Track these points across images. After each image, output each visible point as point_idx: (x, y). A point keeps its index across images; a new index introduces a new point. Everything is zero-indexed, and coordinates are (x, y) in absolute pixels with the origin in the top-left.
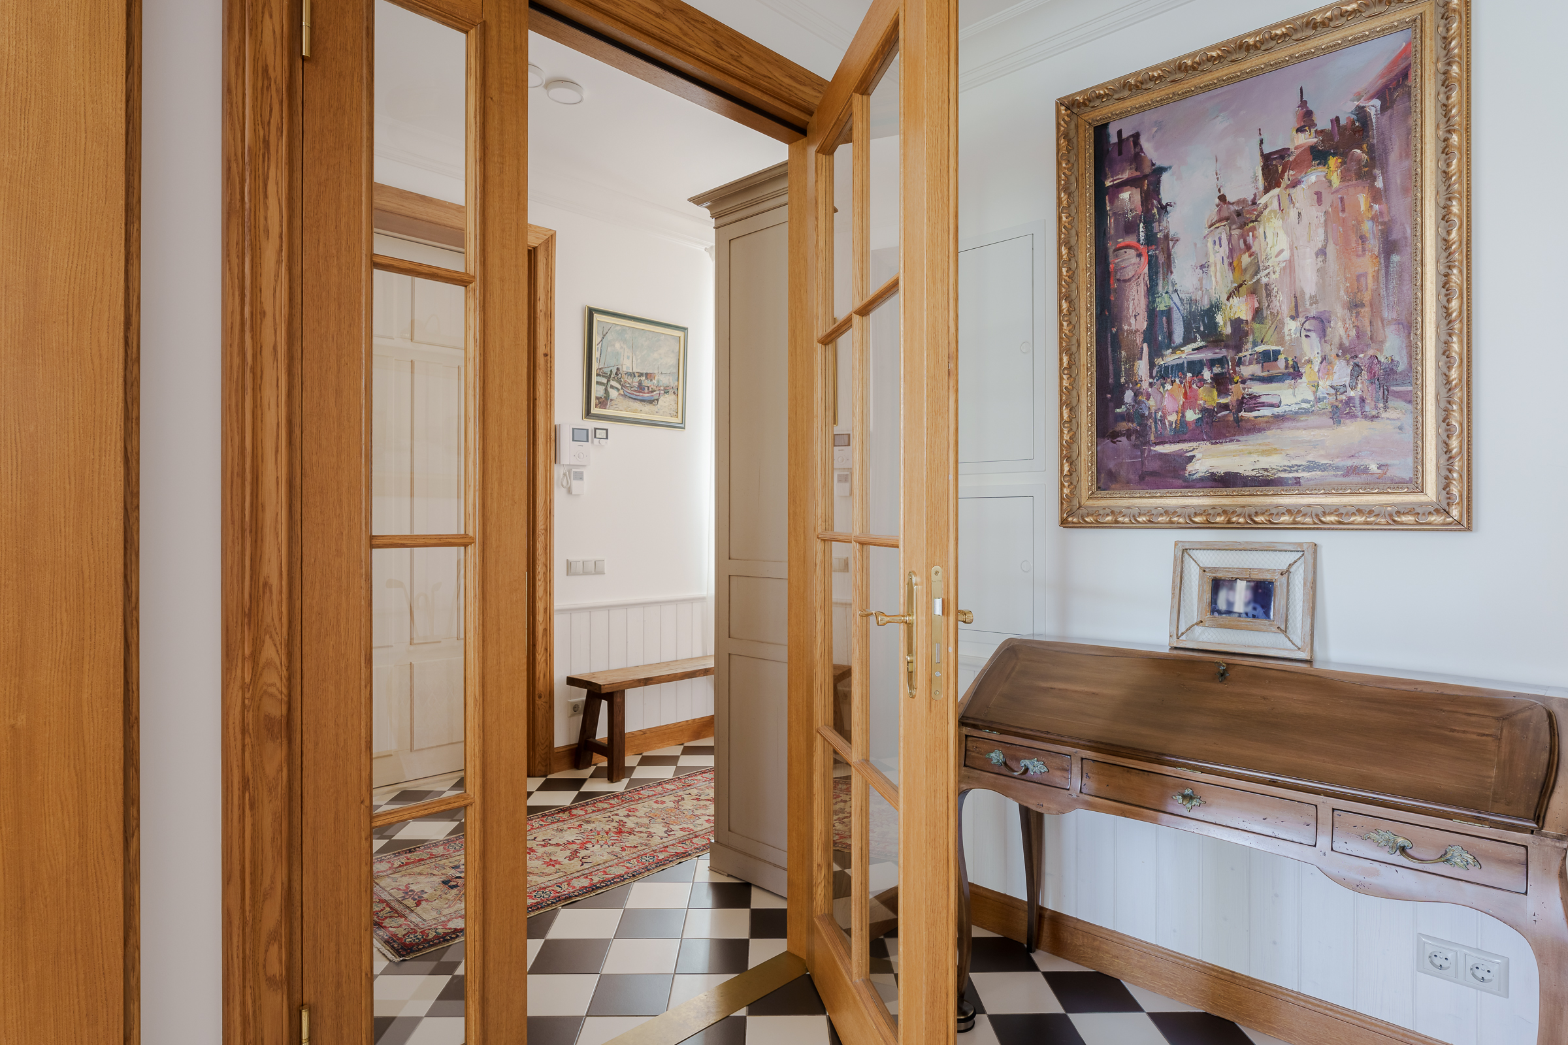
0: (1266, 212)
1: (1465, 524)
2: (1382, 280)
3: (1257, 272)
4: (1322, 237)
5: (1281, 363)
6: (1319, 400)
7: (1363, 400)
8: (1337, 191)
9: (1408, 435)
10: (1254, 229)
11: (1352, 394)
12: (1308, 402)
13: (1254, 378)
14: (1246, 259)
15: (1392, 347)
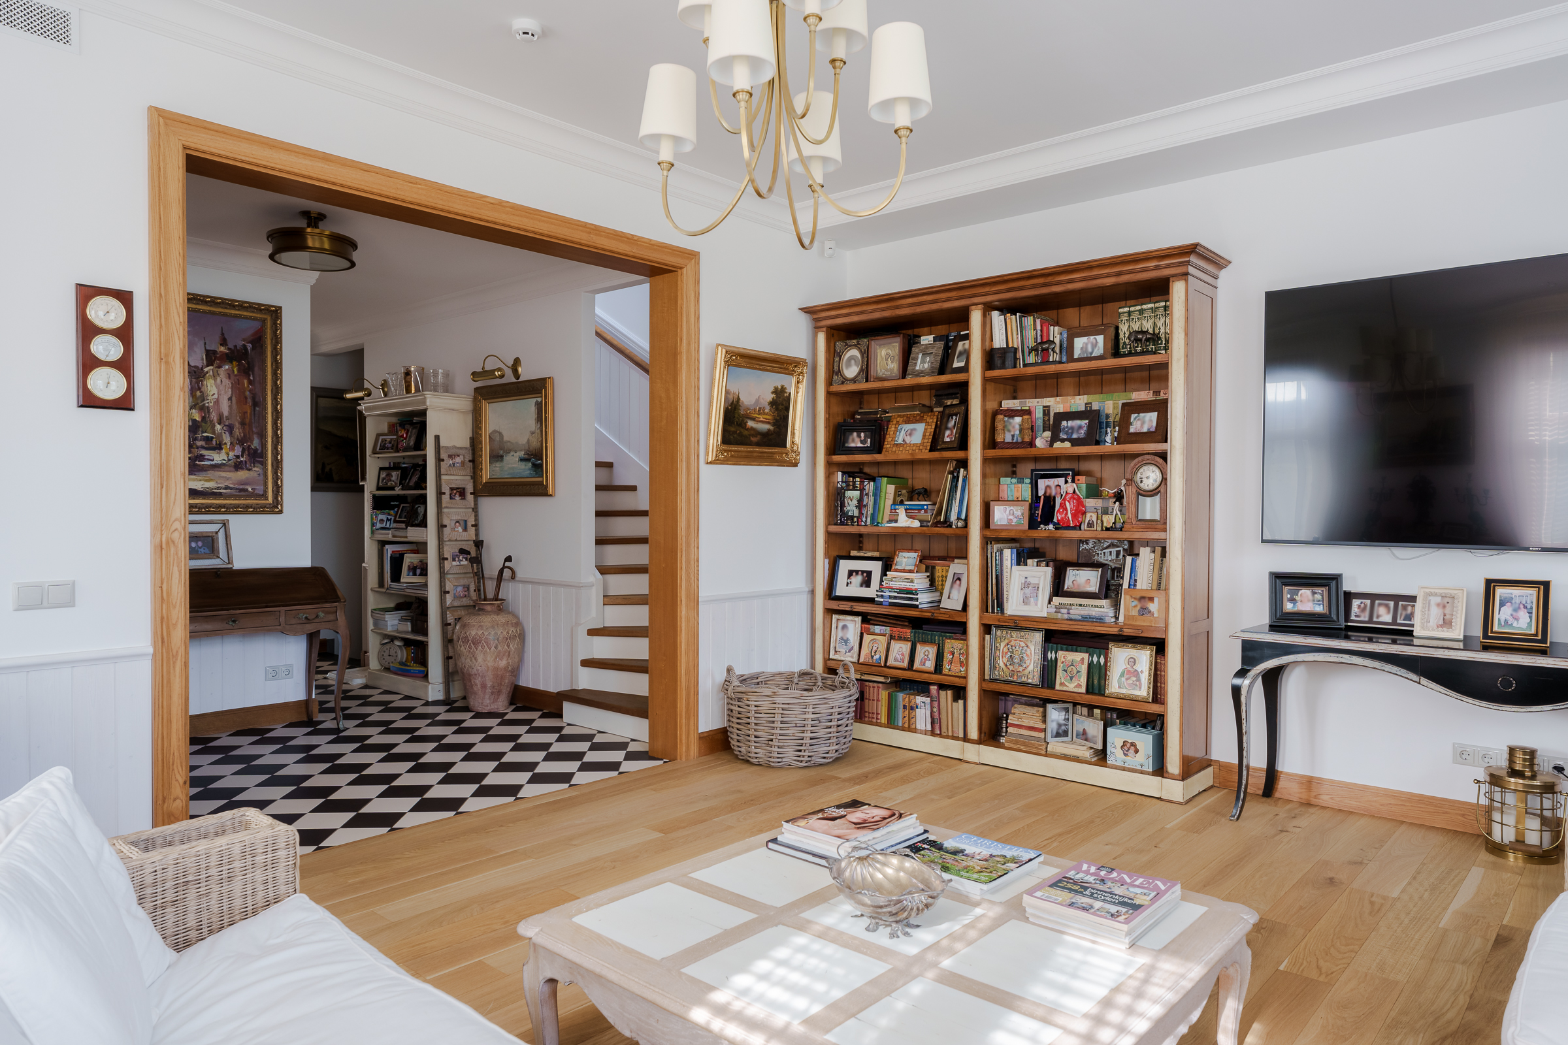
0: (208, 375)
1: (281, 512)
2: (253, 416)
3: (203, 400)
4: (230, 393)
5: (214, 443)
6: (229, 460)
7: (246, 462)
8: (236, 375)
9: (262, 477)
10: (202, 381)
11: (242, 459)
12: (224, 460)
13: (202, 447)
14: (198, 393)
15: (256, 443)
